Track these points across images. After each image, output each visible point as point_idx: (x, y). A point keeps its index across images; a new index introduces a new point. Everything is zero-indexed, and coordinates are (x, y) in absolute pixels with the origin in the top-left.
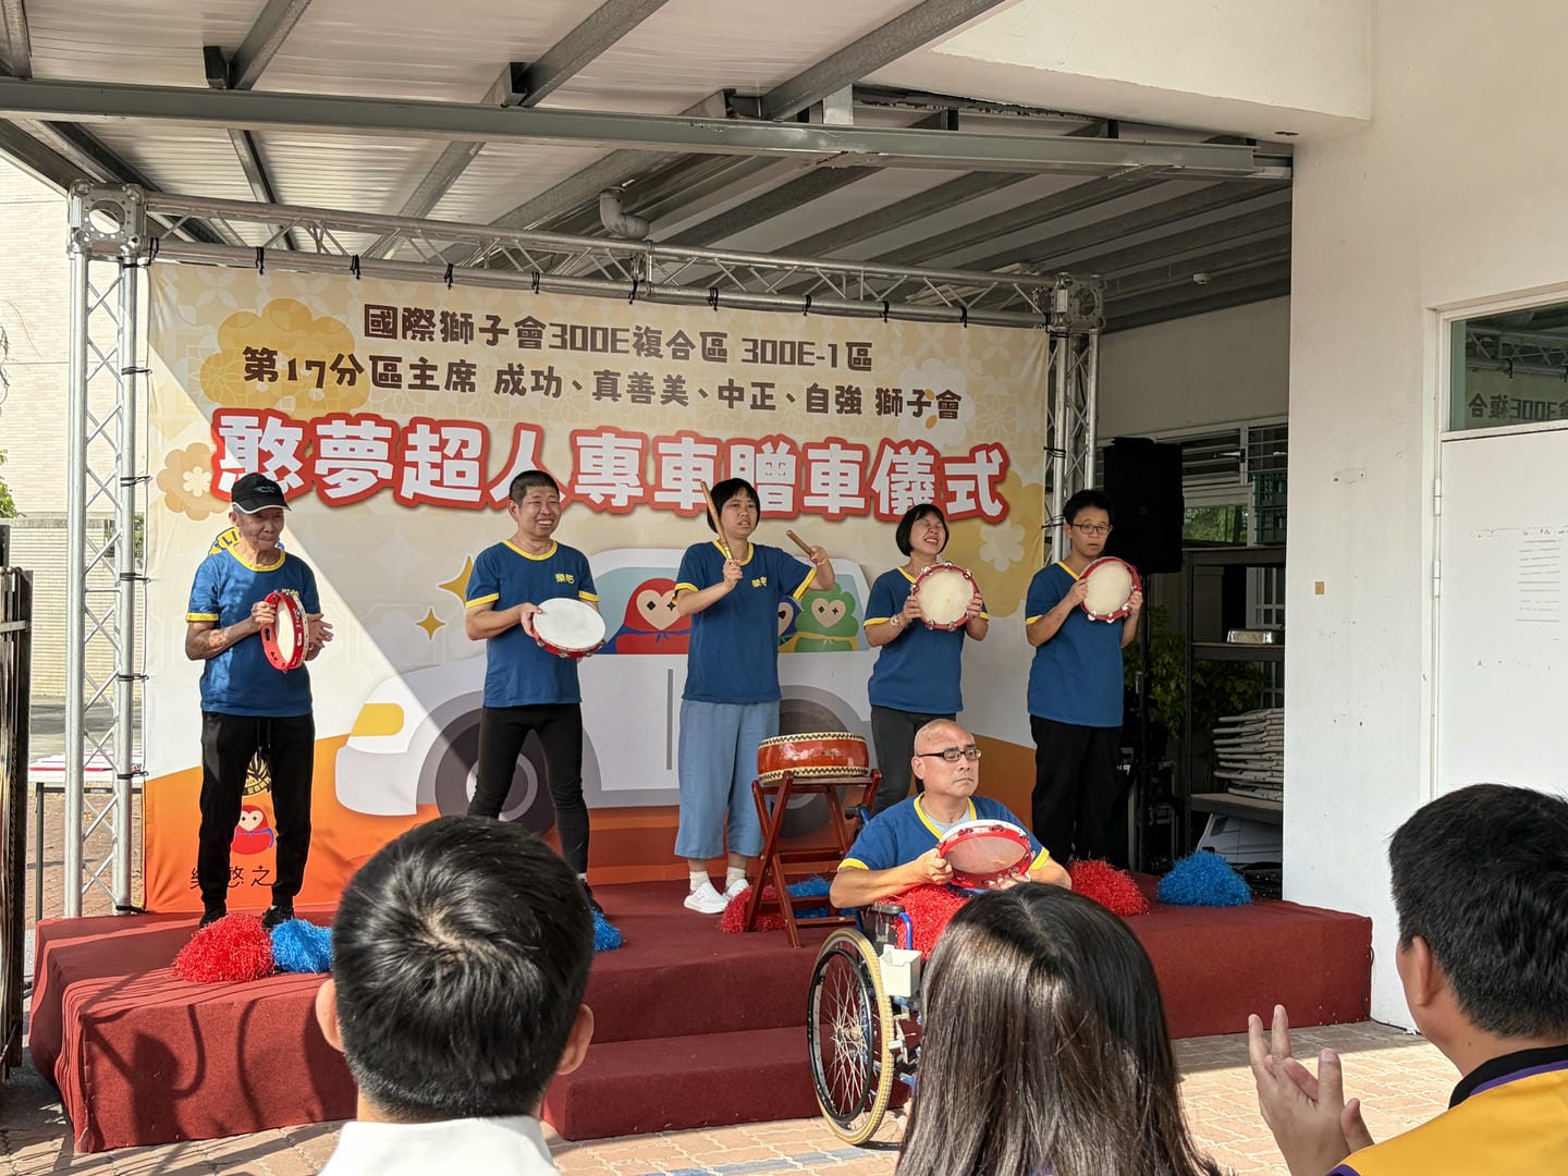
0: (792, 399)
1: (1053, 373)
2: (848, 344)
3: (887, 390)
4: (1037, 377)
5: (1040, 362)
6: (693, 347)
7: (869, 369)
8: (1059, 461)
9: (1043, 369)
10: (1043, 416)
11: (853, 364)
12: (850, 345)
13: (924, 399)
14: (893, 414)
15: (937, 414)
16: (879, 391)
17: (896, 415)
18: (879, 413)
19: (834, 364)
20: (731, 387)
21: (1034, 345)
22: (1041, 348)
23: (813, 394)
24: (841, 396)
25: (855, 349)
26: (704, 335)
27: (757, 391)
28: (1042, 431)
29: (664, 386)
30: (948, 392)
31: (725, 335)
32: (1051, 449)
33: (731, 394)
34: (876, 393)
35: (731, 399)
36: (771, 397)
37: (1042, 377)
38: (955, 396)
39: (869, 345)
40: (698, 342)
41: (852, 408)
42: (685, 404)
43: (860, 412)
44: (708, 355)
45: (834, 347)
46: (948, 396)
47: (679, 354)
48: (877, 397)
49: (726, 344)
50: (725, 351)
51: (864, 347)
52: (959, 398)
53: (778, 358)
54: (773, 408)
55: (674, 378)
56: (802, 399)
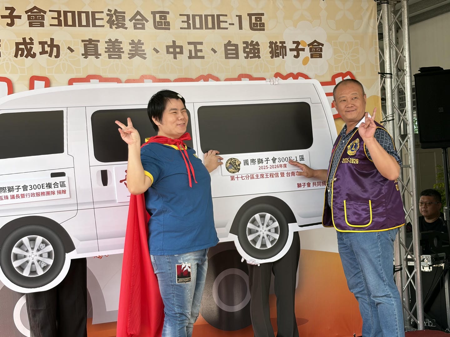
0: (215, 52)
1: (380, 26)
2: (249, 15)
3: (276, 43)
4: (371, 30)
5: (372, 20)
6: (147, 21)
7: (264, 30)
8: (388, 81)
9: (373, 25)
10: (376, 53)
11: (253, 27)
12: (250, 15)
13: (300, 47)
14: (281, 57)
15: (310, 56)
16: (271, 43)
17: (283, 58)
18: (272, 57)
19: (241, 28)
20: (174, 45)
21: (367, 10)
22: (372, 10)
23: (228, 48)
24: (247, 47)
25: (253, 18)
26: (154, 13)
27: (192, 47)
28: (376, 63)
29: (130, 47)
30: (315, 41)
31: (168, 13)
32: (383, 74)
33: (175, 50)
34: (269, 45)
35: (175, 54)
36: (201, 51)
37: (374, 28)
38: (320, 44)
39: (263, 14)
40: (150, 18)
41: (254, 55)
42: (145, 58)
43: (259, 57)
44: (157, 26)
45: (240, 17)
46: (315, 44)
47: (138, 26)
48: (270, 47)
49: (169, 18)
50: (169, 23)
51: (259, 16)
52: (323, 45)
53: (204, 25)
54: (203, 57)
55: (136, 42)
56: (221, 50)
